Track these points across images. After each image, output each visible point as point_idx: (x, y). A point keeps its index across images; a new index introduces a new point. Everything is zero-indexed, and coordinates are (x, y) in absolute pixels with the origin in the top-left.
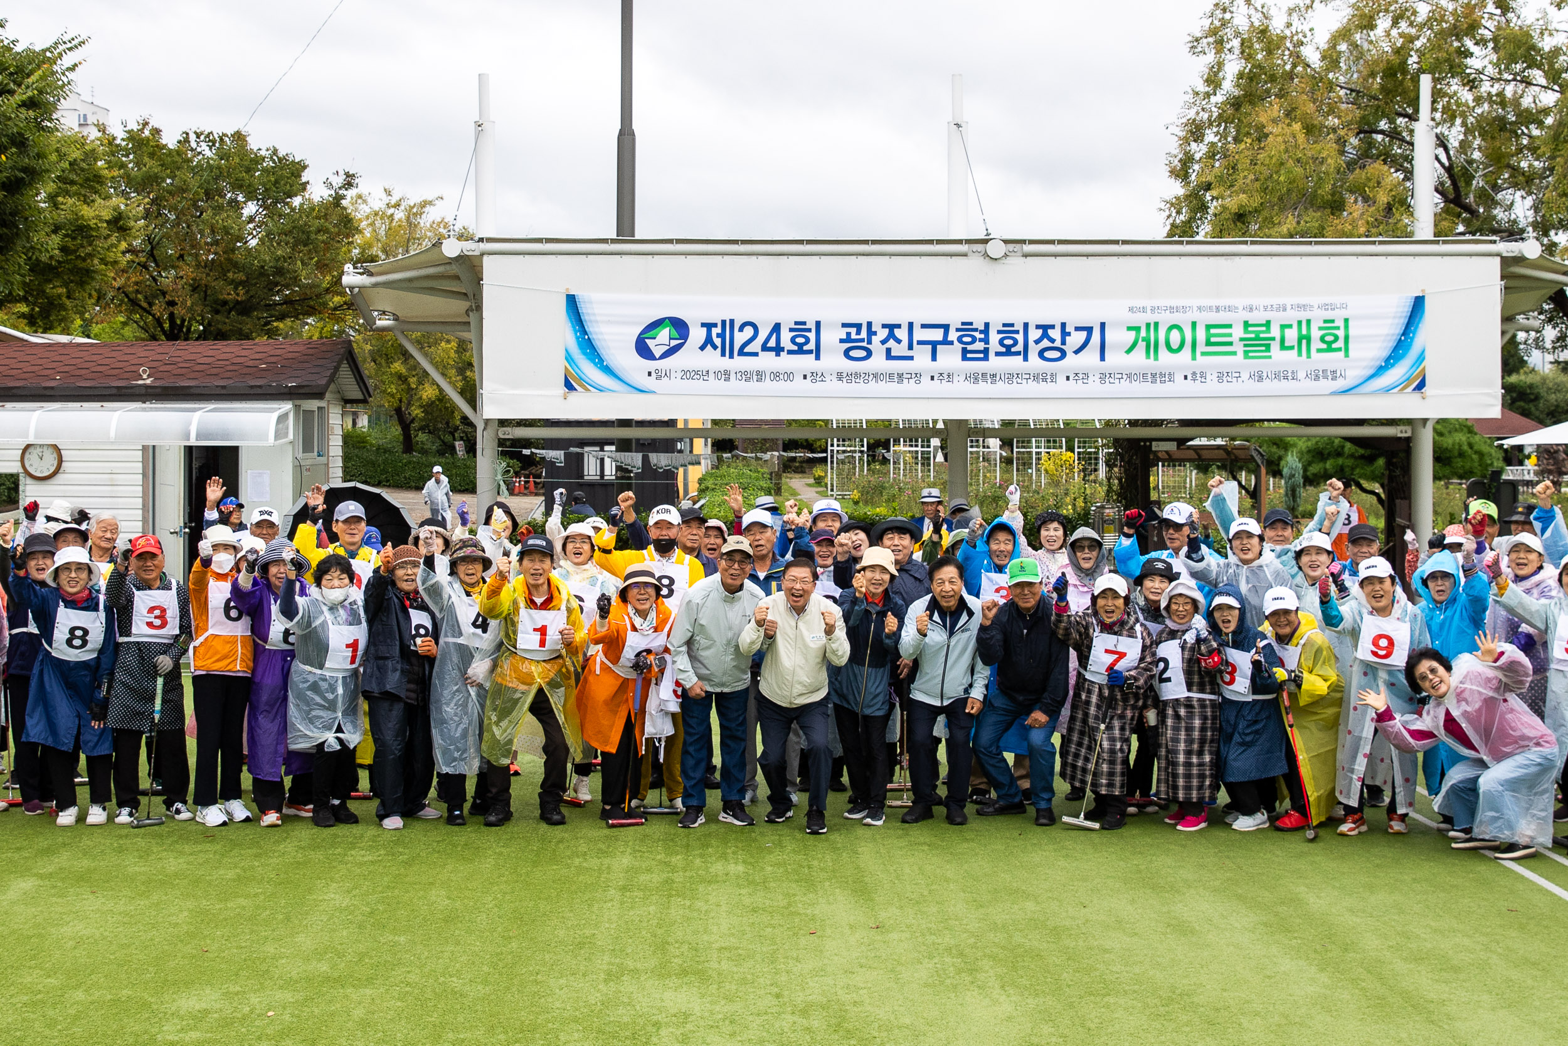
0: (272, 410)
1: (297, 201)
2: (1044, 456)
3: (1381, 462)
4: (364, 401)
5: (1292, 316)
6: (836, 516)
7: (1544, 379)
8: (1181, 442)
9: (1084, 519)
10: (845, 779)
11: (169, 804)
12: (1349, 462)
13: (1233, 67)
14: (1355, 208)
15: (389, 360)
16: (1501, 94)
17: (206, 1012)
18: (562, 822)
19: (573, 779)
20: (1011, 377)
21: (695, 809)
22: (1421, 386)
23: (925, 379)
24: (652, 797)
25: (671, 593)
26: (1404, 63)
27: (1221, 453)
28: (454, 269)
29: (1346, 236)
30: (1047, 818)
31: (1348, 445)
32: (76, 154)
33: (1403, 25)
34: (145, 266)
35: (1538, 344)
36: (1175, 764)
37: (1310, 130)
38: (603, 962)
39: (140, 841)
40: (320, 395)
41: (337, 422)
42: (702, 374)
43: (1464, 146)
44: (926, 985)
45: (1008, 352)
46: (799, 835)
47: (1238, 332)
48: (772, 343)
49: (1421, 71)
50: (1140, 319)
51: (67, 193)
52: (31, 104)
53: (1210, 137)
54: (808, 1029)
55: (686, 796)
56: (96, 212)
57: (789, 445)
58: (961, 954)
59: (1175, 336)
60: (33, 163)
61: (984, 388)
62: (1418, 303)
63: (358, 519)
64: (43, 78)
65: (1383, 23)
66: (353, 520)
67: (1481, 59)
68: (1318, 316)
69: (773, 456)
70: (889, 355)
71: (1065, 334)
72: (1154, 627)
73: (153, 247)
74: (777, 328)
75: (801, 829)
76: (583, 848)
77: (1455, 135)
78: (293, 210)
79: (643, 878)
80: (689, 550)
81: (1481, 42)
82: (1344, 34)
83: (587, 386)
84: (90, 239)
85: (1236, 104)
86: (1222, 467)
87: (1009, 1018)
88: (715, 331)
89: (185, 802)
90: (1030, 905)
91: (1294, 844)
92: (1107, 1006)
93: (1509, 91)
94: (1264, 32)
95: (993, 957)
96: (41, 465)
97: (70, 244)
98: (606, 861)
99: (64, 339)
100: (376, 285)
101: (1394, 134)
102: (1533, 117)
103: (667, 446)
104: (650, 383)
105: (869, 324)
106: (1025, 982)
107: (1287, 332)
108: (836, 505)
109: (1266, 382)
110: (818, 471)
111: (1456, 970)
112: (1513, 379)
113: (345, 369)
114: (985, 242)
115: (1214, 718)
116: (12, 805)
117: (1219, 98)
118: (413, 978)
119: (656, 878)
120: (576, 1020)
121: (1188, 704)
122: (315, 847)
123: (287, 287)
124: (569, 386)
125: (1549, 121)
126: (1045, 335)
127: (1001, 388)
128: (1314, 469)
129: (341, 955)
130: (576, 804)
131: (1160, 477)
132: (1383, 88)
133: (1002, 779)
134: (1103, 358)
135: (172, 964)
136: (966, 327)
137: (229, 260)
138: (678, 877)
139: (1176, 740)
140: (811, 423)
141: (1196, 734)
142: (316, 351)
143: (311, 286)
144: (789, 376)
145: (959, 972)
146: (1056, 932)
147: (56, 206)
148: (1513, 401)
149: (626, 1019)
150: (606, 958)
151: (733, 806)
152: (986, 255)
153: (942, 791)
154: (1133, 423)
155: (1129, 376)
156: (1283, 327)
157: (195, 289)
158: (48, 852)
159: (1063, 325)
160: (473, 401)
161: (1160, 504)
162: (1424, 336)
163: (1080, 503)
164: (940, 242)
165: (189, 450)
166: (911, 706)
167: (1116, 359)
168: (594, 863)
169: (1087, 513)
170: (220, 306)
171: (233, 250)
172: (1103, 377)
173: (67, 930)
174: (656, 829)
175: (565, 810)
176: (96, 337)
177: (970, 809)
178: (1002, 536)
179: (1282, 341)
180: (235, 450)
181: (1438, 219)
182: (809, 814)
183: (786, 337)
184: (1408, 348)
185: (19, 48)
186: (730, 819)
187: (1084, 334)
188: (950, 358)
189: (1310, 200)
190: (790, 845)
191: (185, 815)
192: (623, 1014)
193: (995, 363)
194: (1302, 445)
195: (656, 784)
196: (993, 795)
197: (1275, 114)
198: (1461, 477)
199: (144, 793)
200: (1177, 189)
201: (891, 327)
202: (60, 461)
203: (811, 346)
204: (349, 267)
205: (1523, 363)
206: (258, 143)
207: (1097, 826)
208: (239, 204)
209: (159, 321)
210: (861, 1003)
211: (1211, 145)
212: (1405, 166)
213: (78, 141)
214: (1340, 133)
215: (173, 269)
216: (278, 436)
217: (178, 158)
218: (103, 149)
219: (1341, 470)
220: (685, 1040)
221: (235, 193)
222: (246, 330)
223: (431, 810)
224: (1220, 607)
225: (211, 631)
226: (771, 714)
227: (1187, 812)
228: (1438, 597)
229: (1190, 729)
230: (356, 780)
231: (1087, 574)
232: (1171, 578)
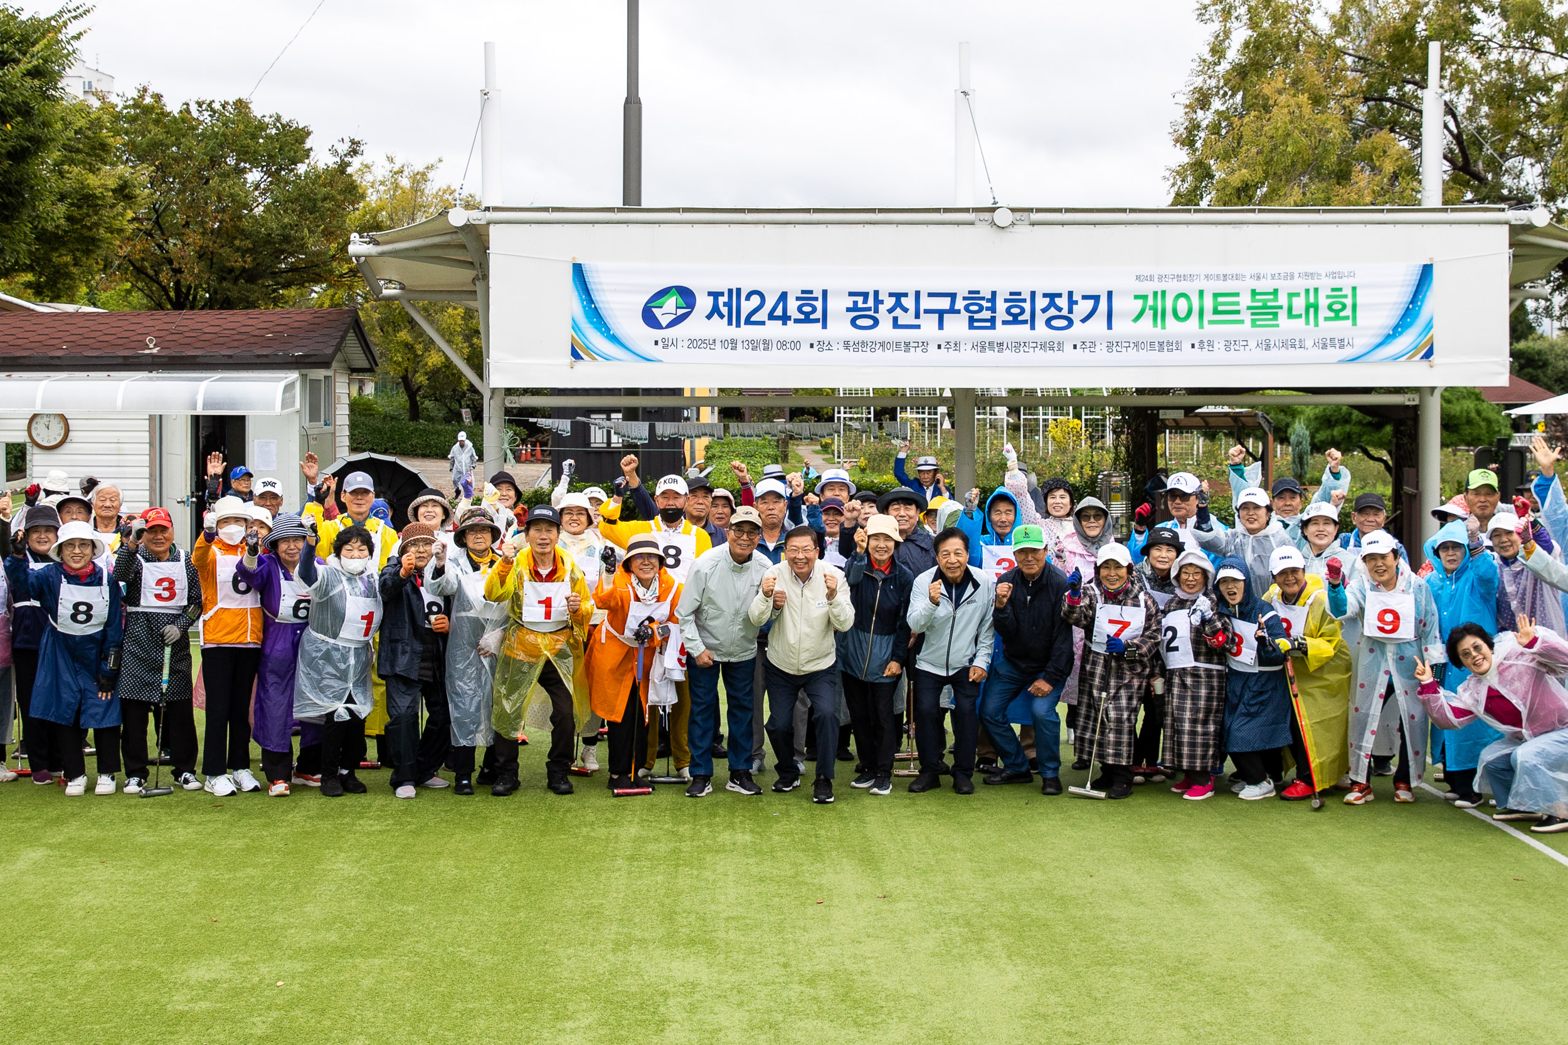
0: (280, 380)
1: (301, 168)
2: (1051, 424)
3: (1388, 429)
4: (370, 370)
5: (1299, 284)
6: (844, 485)
7: (1552, 346)
8: (1189, 410)
9: (1091, 487)
10: (853, 747)
11: (177, 774)
12: (1356, 429)
13: (1241, 34)
14: (1362, 177)
15: (397, 328)
16: (1509, 62)
17: (216, 982)
18: (569, 792)
19: (580, 748)
20: (1018, 346)
21: (702, 779)
22: (1429, 354)
23: (933, 348)
24: (660, 766)
25: (677, 563)
26: (1412, 30)
27: (1229, 421)
28: (461, 238)
29: (1352, 205)
30: (1054, 787)
31: (1355, 413)
32: (81, 123)
34: (149, 234)
35: (1548, 312)
36: (1180, 733)
37: (1317, 101)
38: (611, 932)
39: (149, 810)
40: (326, 365)
41: (343, 390)
42: (707, 343)
43: (1472, 112)
44: (933, 955)
45: (1015, 320)
46: (806, 804)
47: (1245, 300)
48: (779, 312)
49: (1429, 38)
50: (1147, 288)
51: (72, 162)
52: (35, 73)
53: (1217, 104)
54: (815, 999)
55: (693, 766)
56: (102, 180)
57: (796, 414)
58: (968, 924)
59: (1182, 305)
60: (39, 132)
61: (991, 357)
62: (1427, 271)
64: (48, 47)
66: (360, 492)
67: (1489, 26)
68: (1325, 285)
69: (781, 423)
70: (896, 324)
71: (1072, 302)
72: (1161, 598)
73: (158, 214)
74: (783, 297)
75: (808, 798)
76: (591, 817)
77: (1463, 103)
78: (298, 177)
79: (651, 847)
80: (696, 520)
81: (1489, 9)
82: (1351, 2)
83: (593, 354)
84: (96, 208)
85: (1242, 71)
86: (1229, 435)
87: (1016, 988)
88: (722, 300)
89: (193, 772)
90: (1037, 875)
91: (1300, 813)
92: (1114, 976)
93: (1517, 58)
95: (1000, 927)
96: (48, 435)
97: (76, 213)
98: (614, 830)
99: (70, 308)
100: (382, 254)
101: (1403, 102)
102: (1540, 85)
103: (674, 415)
105: (876, 293)
106: (1031, 951)
107: (1295, 300)
108: (844, 475)
109: (1274, 350)
110: (825, 439)
111: (1462, 939)
112: (1522, 345)
113: (351, 335)
114: (992, 210)
115: (1220, 688)
116: (21, 775)
117: (1224, 66)
118: (421, 948)
119: (664, 847)
120: (584, 990)
121: (1195, 673)
122: (323, 817)
123: (292, 254)
124: (576, 355)
125: (1557, 88)
126: (1052, 304)
127: (1009, 356)
128: (1322, 436)
129: (349, 925)
130: (583, 773)
131: (1168, 444)
132: (1390, 56)
133: (1010, 748)
134: (1110, 327)
135: (181, 934)
136: (973, 296)
137: (237, 228)
138: (686, 846)
139: (1181, 709)
140: (819, 392)
141: (1202, 703)
142: (320, 320)
143: (318, 254)
144: (796, 345)
145: (966, 941)
146: (1063, 902)
147: (61, 174)
148: (1522, 367)
149: (634, 989)
150: (614, 928)
151: (740, 776)
152: (993, 223)
153: (949, 760)
154: (1140, 391)
155: (1136, 345)
156: (1291, 295)
157: (201, 256)
158: (57, 821)
159: (1070, 294)
160: (479, 367)
161: (1166, 472)
162: (1433, 303)
163: (1087, 471)
164: (946, 210)
165: (196, 419)
166: (917, 676)
167: (1123, 328)
168: (601, 832)
169: (1093, 481)
170: (226, 273)
171: (240, 218)
172: (1110, 346)
173: (77, 900)
174: (664, 798)
175: (571, 779)
176: (104, 306)
177: (977, 778)
178: (1003, 506)
179: (1290, 309)
180: (241, 419)
181: (1446, 187)
182: (817, 784)
183: (793, 305)
184: (1417, 315)
185: (24, 17)
186: (738, 789)
187: (1091, 303)
188: (957, 326)
189: (1318, 170)
190: (797, 814)
191: (194, 785)
192: (631, 984)
193: (1002, 332)
194: (1310, 412)
195: (664, 754)
196: (1000, 764)
197: (1280, 85)
198: (1468, 444)
199: (153, 763)
200: (1182, 156)
201: (898, 296)
202: (67, 430)
203: (818, 315)
204: (354, 236)
205: (1531, 329)
206: (260, 110)
207: (1103, 795)
208: (243, 171)
209: (165, 289)
210: (868, 973)
211: (1217, 112)
212: (1414, 131)
213: (82, 109)
214: (1347, 102)
215: (180, 236)
216: (284, 405)
217: (182, 126)
218: (106, 118)
219: (1348, 437)
220: (692, 1009)
221: (239, 161)
222: (252, 298)
223: (441, 780)
224: (1225, 580)
225: (220, 605)
226: (778, 681)
227: (1192, 781)
228: (1450, 566)
229: (1195, 698)
230: (364, 750)
231: (1093, 542)
232: (1179, 548)
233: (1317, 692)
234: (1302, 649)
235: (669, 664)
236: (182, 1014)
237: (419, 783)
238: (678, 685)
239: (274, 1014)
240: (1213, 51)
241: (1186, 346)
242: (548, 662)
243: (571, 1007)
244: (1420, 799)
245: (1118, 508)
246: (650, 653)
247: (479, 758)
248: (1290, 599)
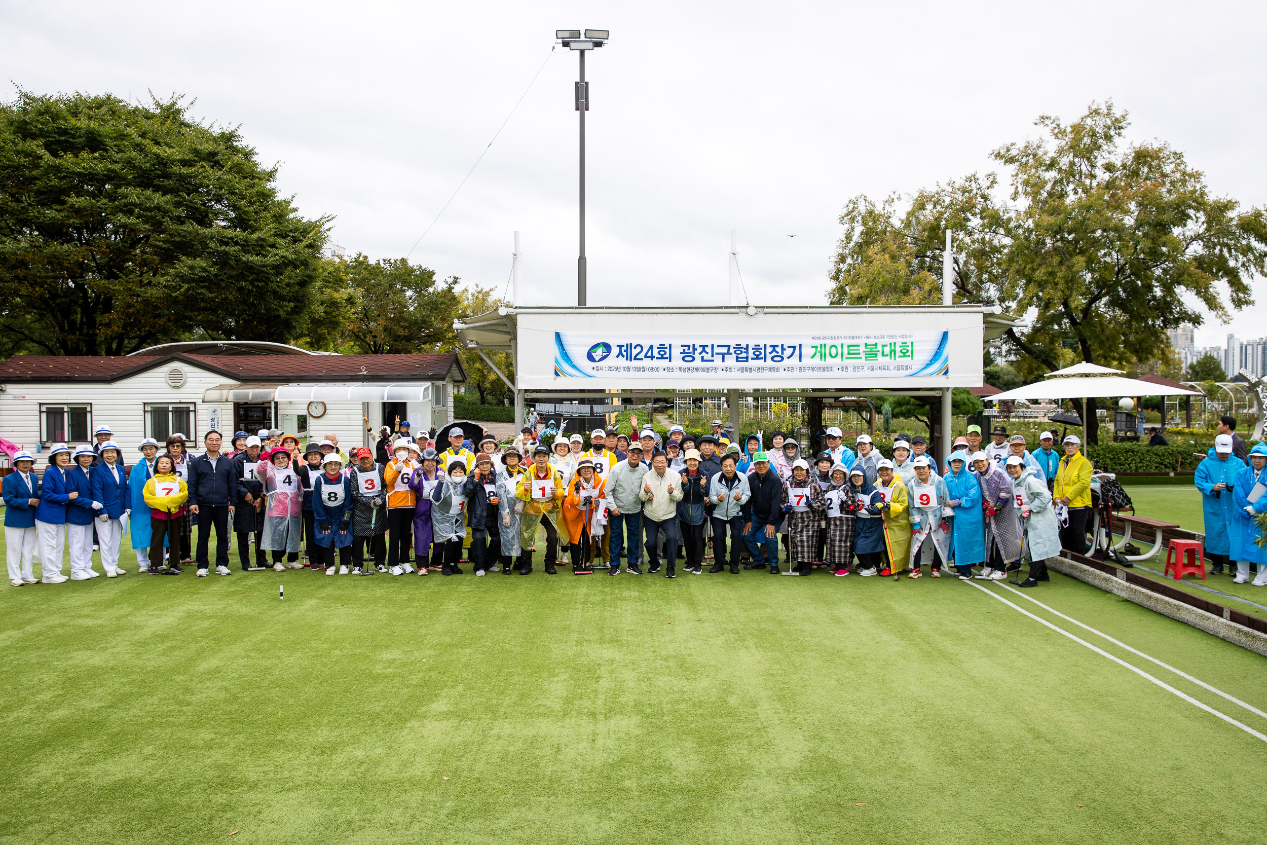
0: (422, 386)
1: (431, 290)
2: (773, 405)
3: (927, 407)
4: (463, 381)
5: (887, 341)
6: (680, 433)
7: (1002, 369)
8: (836, 399)
9: (792, 434)
10: (684, 553)
11: (377, 565)
12: (913, 407)
13: (859, 229)
14: (915, 292)
15: (474, 362)
16: (983, 239)
17: (395, 660)
18: (555, 573)
19: (560, 553)
20: (759, 369)
21: (615, 567)
22: (946, 373)
23: (719, 371)
24: (596, 561)
25: (602, 470)
26: (939, 225)
27: (854, 404)
28: (504, 321)
29: (910, 305)
30: (776, 571)
31: (912, 400)
32: (331, 269)
33: (939, 207)
35: (1000, 354)
36: (834, 546)
37: (894, 258)
38: (574, 637)
40: (443, 379)
41: (451, 391)
42: (617, 369)
43: (966, 263)
44: (722, 647)
45: (757, 358)
46: (663, 579)
47: (862, 349)
48: (649, 354)
49: (947, 228)
50: (817, 343)
51: (327, 287)
52: (310, 246)
53: (849, 261)
54: (668, 667)
55: (611, 561)
56: (341, 295)
57: (656, 401)
58: (737, 633)
59: (834, 351)
60: (311, 273)
61: (746, 374)
62: (945, 334)
63: (461, 436)
64: (315, 234)
65: (929, 207)
66: (458, 437)
67: (975, 222)
68: (899, 341)
69: (650, 405)
70: (703, 360)
71: (783, 349)
72: (824, 485)
73: (366, 311)
74: (651, 347)
75: (664, 576)
76: (565, 585)
77: (962, 258)
78: (430, 293)
79: (592, 598)
80: (610, 449)
81: (974, 215)
82: (911, 214)
83: (565, 374)
84: (338, 308)
85: (860, 246)
86: (855, 410)
87: (759, 662)
88: (623, 349)
89: (384, 565)
90: (768, 610)
91: (888, 582)
92: (804, 656)
93: (987, 237)
94: (871, 213)
95: (752, 634)
96: (317, 411)
97: (329, 310)
98: (575, 591)
99: (326, 354)
100: (468, 328)
101: (934, 258)
102: (996, 250)
103: (601, 401)
104: (594, 373)
105: (694, 345)
106: (766, 645)
107: (885, 348)
108: (681, 428)
109: (875, 371)
110: (670, 412)
111: (963, 639)
112: (988, 369)
113: (454, 365)
114: (747, 307)
115: (852, 526)
116: (306, 566)
117: (852, 244)
118: (488, 644)
119: (598, 598)
120: (562, 663)
121: (841, 519)
122: (443, 584)
123: (427, 329)
124: (557, 374)
125: (1006, 251)
126: (774, 350)
127: (754, 374)
128: (897, 410)
129: (455, 634)
130: (561, 565)
131: (826, 414)
132: (928, 236)
133: (756, 553)
134: (800, 361)
135: (379, 638)
136: (738, 347)
137: (401, 317)
138: (608, 598)
139: (835, 535)
140: (667, 391)
141: (844, 533)
142: (440, 359)
143: (439, 328)
144: (657, 369)
145: (737, 641)
146: (781, 623)
147: (322, 293)
148: (988, 379)
149: (585, 663)
150: (576, 635)
151: (633, 565)
152: (747, 313)
153: (728, 558)
154: (814, 390)
155: (813, 369)
156: (883, 346)
157: (385, 330)
158: (322, 587)
159: (782, 346)
160: (513, 381)
161: (826, 427)
162: (948, 350)
163: (790, 426)
164: (726, 307)
165: (384, 404)
167: (806, 361)
168: (569, 591)
169: (793, 431)
170: (397, 338)
171: (403, 312)
172: (801, 369)
173: (331, 623)
174: (598, 576)
175: (556, 567)
176: (341, 352)
177: (741, 566)
178: (753, 442)
179: (883, 353)
180: (405, 403)
181: (954, 296)
182: (667, 569)
183: (656, 351)
184: (941, 355)
185: (304, 221)
186: (632, 571)
187: (792, 350)
188: (731, 361)
189: (895, 290)
190: (659, 583)
191: (384, 570)
192: (583, 660)
193: (752, 363)
194: (891, 399)
195: (598, 556)
196: (751, 560)
197: (876, 250)
198: (964, 414)
199: (366, 560)
200: (833, 285)
201: (704, 347)
202: (325, 409)
203: (667, 355)
204: (456, 320)
205: (992, 361)
206: (412, 263)
207: (798, 574)
208: (404, 291)
209: (369, 345)
210: (692, 655)
211: (850, 265)
212: (939, 272)
213: (331, 263)
214: (908, 258)
215: (375, 321)
216: (424, 397)
217: (376, 271)
218: (342, 267)
219: (909, 411)
220: (612, 672)
221: (402, 286)
222: (409, 349)
223: (497, 568)
224: (854, 475)
225: (396, 490)
226: (648, 522)
227: (839, 568)
228: (955, 470)
229: (841, 530)
230: (461, 554)
231: (790, 459)
232: (832, 463)
233: (895, 528)
234: (888, 507)
235: (600, 517)
236: (380, 675)
237: (487, 569)
238: (604, 527)
239: (422, 674)
240: (846, 238)
241: (835, 369)
242: (544, 515)
243: (557, 671)
244: (945, 576)
245: (804, 443)
246: (591, 511)
247: (514, 559)
248: (886, 484)
